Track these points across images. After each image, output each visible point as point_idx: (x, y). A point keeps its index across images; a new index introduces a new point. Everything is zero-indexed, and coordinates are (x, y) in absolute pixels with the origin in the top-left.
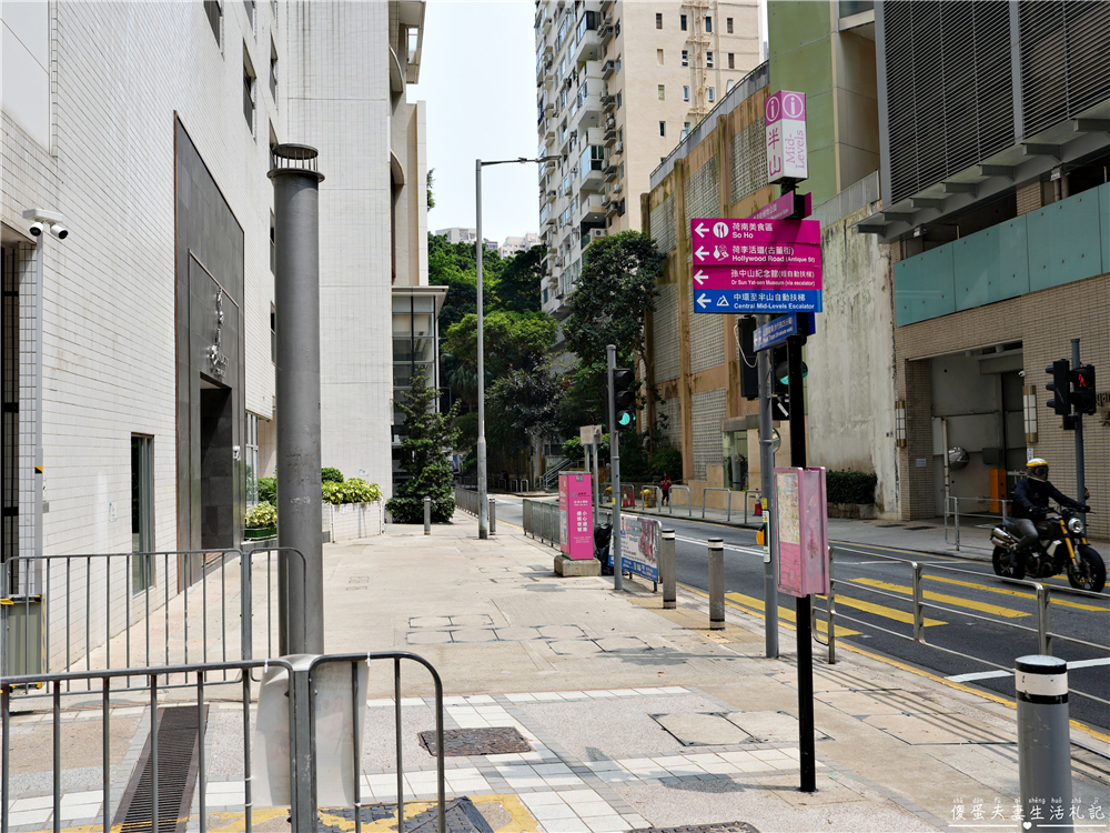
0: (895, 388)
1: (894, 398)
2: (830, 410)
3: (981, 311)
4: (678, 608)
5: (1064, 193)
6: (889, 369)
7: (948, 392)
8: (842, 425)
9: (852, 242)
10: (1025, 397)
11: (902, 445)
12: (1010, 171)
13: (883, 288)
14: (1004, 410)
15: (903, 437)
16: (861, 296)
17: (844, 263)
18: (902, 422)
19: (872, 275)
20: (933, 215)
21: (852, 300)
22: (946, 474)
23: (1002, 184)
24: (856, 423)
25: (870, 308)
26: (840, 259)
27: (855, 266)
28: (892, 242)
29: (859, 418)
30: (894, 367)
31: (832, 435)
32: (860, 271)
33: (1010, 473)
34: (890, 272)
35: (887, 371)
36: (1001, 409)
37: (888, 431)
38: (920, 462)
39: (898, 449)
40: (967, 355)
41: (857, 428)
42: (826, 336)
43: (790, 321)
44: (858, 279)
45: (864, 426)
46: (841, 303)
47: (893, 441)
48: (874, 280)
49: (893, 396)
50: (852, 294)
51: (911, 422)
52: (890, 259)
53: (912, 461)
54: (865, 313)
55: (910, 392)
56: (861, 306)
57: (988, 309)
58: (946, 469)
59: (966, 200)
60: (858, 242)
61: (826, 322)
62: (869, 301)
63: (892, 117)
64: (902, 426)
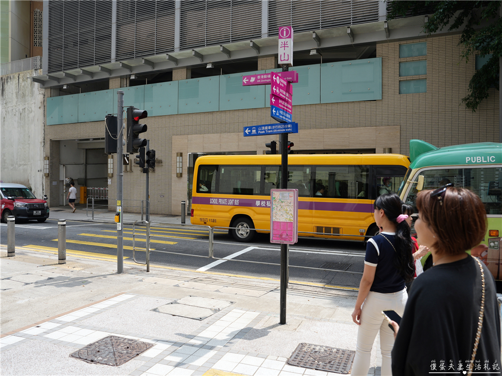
0: (44, 151)
1: (43, 155)
2: (5, 158)
3: (90, 124)
4: (16, 256)
5: (128, 85)
6: (41, 143)
7: (66, 155)
8: (12, 165)
9: (23, 84)
10: (109, 160)
11: (47, 176)
12: (110, 71)
13: (40, 108)
14: (86, 164)
15: (47, 172)
16: (26, 109)
17: (17, 94)
18: (48, 166)
19: (33, 101)
20: (71, 81)
21: (21, 111)
22: (65, 188)
23: (105, 76)
24: (20, 165)
25: (32, 115)
26: (14, 91)
27: (24, 96)
28: (45, 88)
29: (23, 162)
30: (44, 142)
31: (6, 170)
32: (26, 98)
33: (88, 188)
34: (44, 101)
35: (40, 144)
36: (85, 163)
37: (39, 169)
38: (54, 183)
39: (44, 177)
40: (76, 140)
41: (21, 167)
42: (4, 124)
43: (289, 126)
44: (25, 101)
45: (25, 167)
46: (14, 111)
47: (41, 174)
48: (35, 103)
49: (42, 154)
50: (21, 108)
51: (52, 166)
52: (44, 95)
53: (51, 182)
54: (29, 117)
55: (51, 154)
56: (26, 114)
57: (93, 124)
58: (65, 186)
59: (88, 78)
60: (26, 85)
61: (4, 118)
62: (31, 112)
63: (50, 35)
64: (48, 167)
